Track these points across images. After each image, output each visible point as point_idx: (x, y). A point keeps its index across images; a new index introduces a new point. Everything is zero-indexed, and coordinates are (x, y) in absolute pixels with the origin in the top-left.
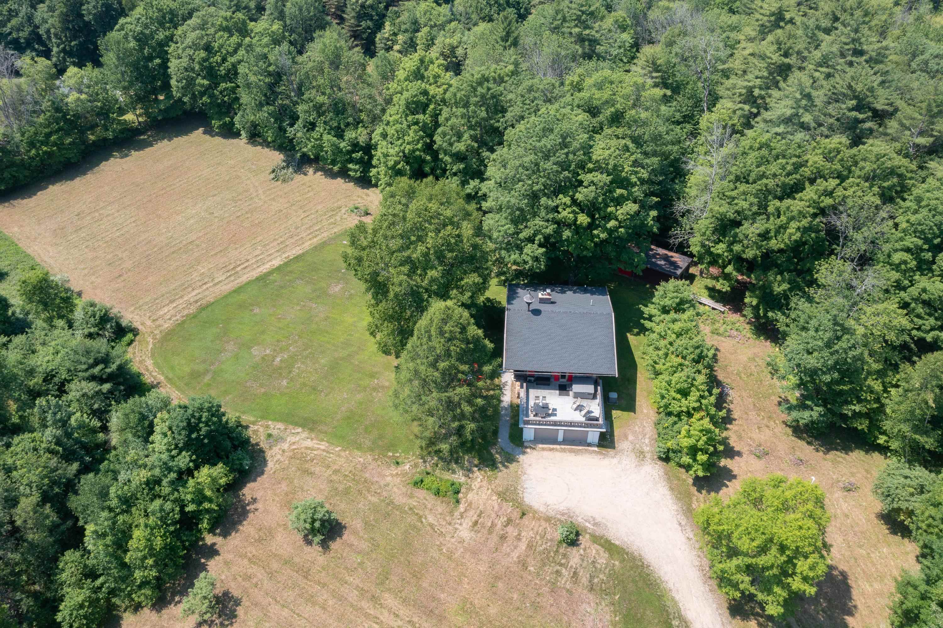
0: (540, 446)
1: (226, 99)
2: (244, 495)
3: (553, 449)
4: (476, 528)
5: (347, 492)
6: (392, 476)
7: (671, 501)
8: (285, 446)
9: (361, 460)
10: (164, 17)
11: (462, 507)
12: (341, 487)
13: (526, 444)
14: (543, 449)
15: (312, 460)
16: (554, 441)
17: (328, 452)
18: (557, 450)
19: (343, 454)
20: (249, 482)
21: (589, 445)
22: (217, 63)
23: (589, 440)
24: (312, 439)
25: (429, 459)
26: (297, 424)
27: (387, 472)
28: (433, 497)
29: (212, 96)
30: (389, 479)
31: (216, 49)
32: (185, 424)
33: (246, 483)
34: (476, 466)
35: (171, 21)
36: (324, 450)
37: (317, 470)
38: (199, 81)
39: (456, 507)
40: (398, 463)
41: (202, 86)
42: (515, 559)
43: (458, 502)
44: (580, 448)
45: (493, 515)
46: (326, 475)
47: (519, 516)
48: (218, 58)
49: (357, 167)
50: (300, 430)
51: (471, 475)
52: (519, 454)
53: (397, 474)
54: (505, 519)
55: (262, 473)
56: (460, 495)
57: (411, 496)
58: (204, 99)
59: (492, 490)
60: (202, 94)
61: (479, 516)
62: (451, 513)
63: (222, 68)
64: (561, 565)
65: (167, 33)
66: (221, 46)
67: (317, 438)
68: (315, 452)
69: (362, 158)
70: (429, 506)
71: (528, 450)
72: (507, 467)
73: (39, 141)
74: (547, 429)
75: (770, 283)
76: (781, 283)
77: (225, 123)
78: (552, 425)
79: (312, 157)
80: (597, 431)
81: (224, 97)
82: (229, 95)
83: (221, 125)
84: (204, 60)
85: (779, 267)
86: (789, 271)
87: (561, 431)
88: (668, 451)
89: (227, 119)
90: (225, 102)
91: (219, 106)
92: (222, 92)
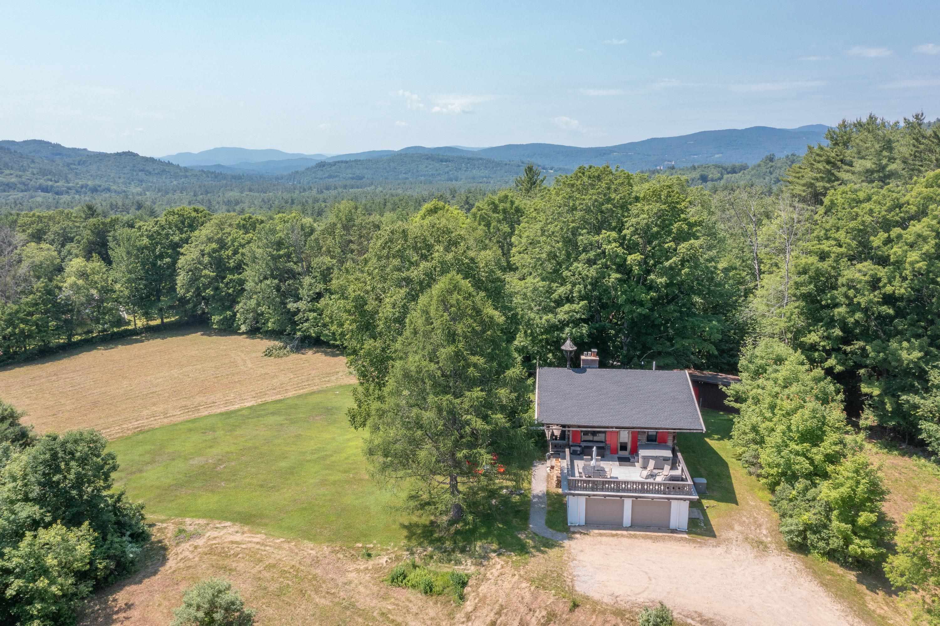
0: (596, 531)
1: (231, 291)
2: (115, 600)
3: (616, 535)
5: (280, 593)
6: (358, 571)
7: (828, 599)
8: (200, 542)
9: (313, 552)
10: (183, 223)
11: (469, 606)
12: (273, 587)
13: (572, 529)
14: (601, 535)
15: (236, 555)
16: (618, 526)
17: (263, 544)
18: (623, 536)
19: (286, 546)
21: (674, 531)
22: (228, 256)
23: (673, 524)
24: (243, 533)
25: (420, 549)
26: (226, 519)
27: (351, 566)
28: (424, 597)
29: (217, 289)
30: (352, 576)
31: (230, 243)
32: (48, 456)
33: (124, 586)
34: (495, 551)
36: (258, 543)
37: (241, 566)
38: (206, 272)
39: (459, 606)
40: (369, 555)
41: (209, 276)
43: (462, 597)
44: (660, 534)
45: (523, 610)
46: (254, 571)
47: (567, 609)
50: (228, 524)
51: (485, 563)
52: (562, 539)
53: (367, 569)
54: (544, 613)
55: (155, 573)
56: (467, 589)
57: (385, 598)
58: (207, 291)
59: (520, 576)
60: (206, 287)
61: (499, 613)
62: (451, 615)
63: (231, 261)
65: (184, 236)
66: (234, 241)
67: (250, 531)
68: (244, 546)
70: (414, 610)
71: (578, 536)
72: (543, 552)
73: (18, 319)
74: (605, 496)
75: (894, 354)
76: (909, 350)
77: (225, 318)
78: (613, 490)
79: (313, 335)
80: (685, 500)
81: (229, 289)
82: (234, 287)
83: (221, 320)
84: (214, 251)
85: (900, 333)
86: (918, 336)
87: (628, 504)
88: (805, 531)
89: (228, 313)
90: (230, 295)
91: (221, 299)
92: (227, 283)
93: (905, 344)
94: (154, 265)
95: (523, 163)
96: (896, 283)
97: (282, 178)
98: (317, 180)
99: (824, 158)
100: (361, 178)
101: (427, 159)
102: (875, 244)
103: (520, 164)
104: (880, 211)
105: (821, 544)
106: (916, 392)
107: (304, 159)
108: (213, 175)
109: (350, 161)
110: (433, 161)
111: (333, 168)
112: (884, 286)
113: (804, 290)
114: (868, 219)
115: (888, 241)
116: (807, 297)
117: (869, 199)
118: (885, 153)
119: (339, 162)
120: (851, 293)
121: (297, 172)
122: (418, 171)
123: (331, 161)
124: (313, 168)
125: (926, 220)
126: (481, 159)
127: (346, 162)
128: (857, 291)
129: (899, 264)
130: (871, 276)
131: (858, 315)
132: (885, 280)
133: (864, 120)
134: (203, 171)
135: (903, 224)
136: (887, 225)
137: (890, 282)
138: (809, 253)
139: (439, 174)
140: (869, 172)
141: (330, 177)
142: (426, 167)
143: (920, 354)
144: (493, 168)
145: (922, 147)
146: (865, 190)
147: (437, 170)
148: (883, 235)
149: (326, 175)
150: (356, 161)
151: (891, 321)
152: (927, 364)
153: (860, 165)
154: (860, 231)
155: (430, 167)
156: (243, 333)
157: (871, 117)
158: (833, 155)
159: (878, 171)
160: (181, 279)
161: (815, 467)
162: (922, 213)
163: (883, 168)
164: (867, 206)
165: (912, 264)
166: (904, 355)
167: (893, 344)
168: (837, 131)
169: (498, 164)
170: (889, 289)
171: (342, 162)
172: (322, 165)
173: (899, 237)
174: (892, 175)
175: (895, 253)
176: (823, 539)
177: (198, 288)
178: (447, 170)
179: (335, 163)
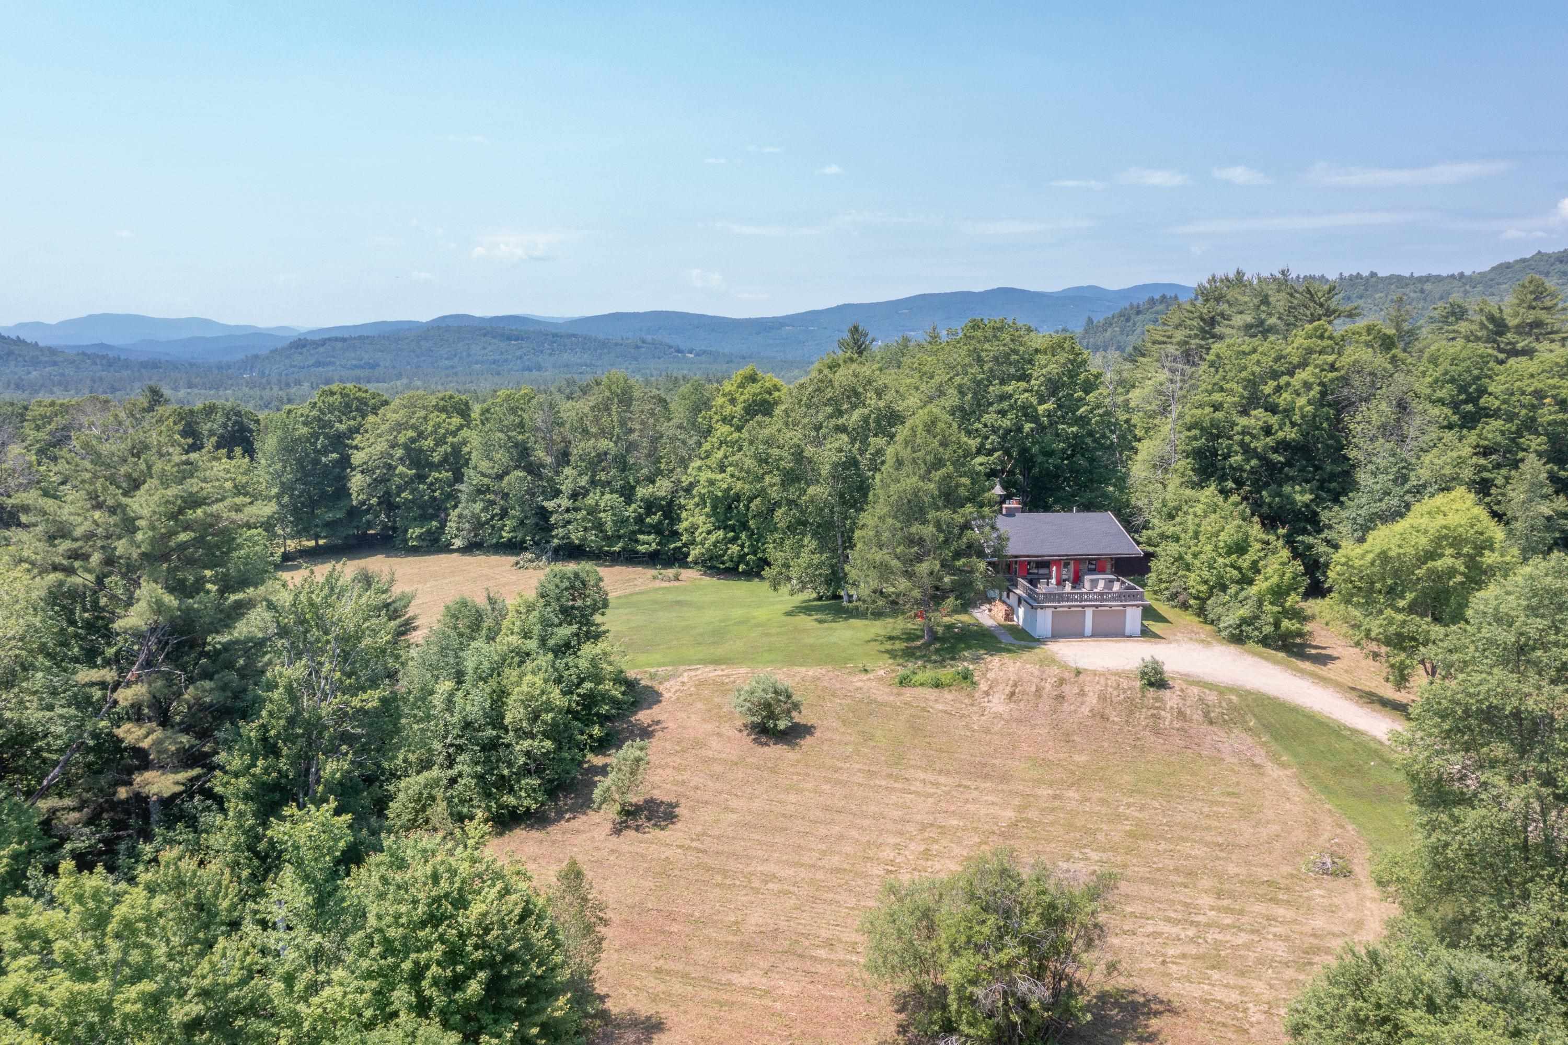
0: (1061, 640)
1: (437, 494)
3: (1079, 643)
4: (1014, 698)
6: (863, 681)
8: (684, 679)
10: (348, 405)
11: (983, 686)
13: (1042, 640)
14: (1069, 642)
16: (1080, 635)
18: (1088, 641)
20: (642, 709)
21: (1129, 636)
22: (430, 447)
23: (1128, 630)
24: (723, 669)
25: (910, 664)
26: (693, 664)
27: (855, 679)
28: (933, 689)
29: (416, 492)
30: (859, 684)
31: (429, 431)
34: (986, 655)
35: (358, 409)
36: (747, 673)
38: (401, 469)
39: (973, 689)
40: (866, 671)
41: (405, 475)
42: (1086, 713)
43: (974, 684)
44: (1116, 639)
45: (1036, 680)
47: (1073, 676)
48: (430, 442)
49: (653, 536)
50: (700, 666)
52: (1038, 645)
53: (870, 679)
54: (1055, 680)
55: (658, 702)
56: (976, 678)
57: (901, 693)
58: (403, 495)
59: (1021, 662)
60: (400, 489)
61: (1014, 686)
62: (971, 696)
63: (435, 454)
64: (1157, 708)
66: (437, 426)
69: (660, 522)
71: (1049, 643)
72: (1029, 652)
74: (1070, 607)
75: (1288, 497)
76: (1302, 492)
77: (429, 532)
78: (1076, 600)
79: (577, 542)
80: (1138, 606)
81: (434, 491)
82: (442, 489)
83: (422, 534)
84: (413, 440)
85: (1293, 479)
86: (1307, 481)
87: (1089, 612)
88: (1240, 625)
89: (434, 523)
90: (435, 499)
91: (422, 507)
92: (432, 484)
93: (1297, 488)
94: (316, 462)
95: (644, 342)
96: (1287, 428)
97: (229, 367)
98: (296, 370)
99: (1196, 315)
100: (374, 366)
101: (485, 335)
102: (1266, 392)
103: (640, 344)
104: (1268, 361)
105: (1256, 633)
106: (1309, 534)
107: (257, 335)
108: (104, 362)
109: (351, 338)
110: (494, 337)
111: (321, 349)
112: (1277, 431)
113: (1196, 444)
114: (1257, 369)
115: (1278, 389)
116: (1198, 454)
117: (1254, 351)
118: (1263, 308)
119: (329, 339)
120: (1247, 439)
121: (256, 357)
122: (469, 355)
123: (317, 338)
124: (283, 349)
125: (1309, 369)
126: (574, 336)
127: (344, 340)
128: (1253, 436)
129: (1288, 412)
130: (1265, 422)
131: (1254, 462)
132: (1276, 427)
133: (1232, 276)
134: (84, 354)
135: (1291, 373)
136: (1275, 375)
137: (1281, 429)
138: (1201, 406)
139: (506, 361)
140: (1248, 327)
141: (318, 364)
142: (484, 348)
143: (1312, 497)
144: (595, 350)
145: (1296, 302)
146: (1247, 344)
147: (502, 354)
148: (1272, 384)
149: (311, 362)
150: (360, 338)
151: (1282, 468)
152: (1318, 506)
153: (1238, 320)
154: (1249, 381)
155: (490, 348)
156: (458, 550)
157: (1238, 273)
158: (1205, 311)
159: (1257, 326)
160: (357, 482)
161: (1243, 575)
162: (1303, 365)
163: (1262, 322)
164: (1255, 357)
165: (1301, 408)
166: (1298, 497)
167: (1287, 489)
168: (1208, 286)
169: (604, 344)
170: (1281, 434)
171: (336, 339)
172: (301, 344)
173: (1288, 384)
174: (1271, 330)
175: (1285, 400)
176: (1256, 629)
177: (388, 493)
178: (519, 353)
179: (324, 342)
